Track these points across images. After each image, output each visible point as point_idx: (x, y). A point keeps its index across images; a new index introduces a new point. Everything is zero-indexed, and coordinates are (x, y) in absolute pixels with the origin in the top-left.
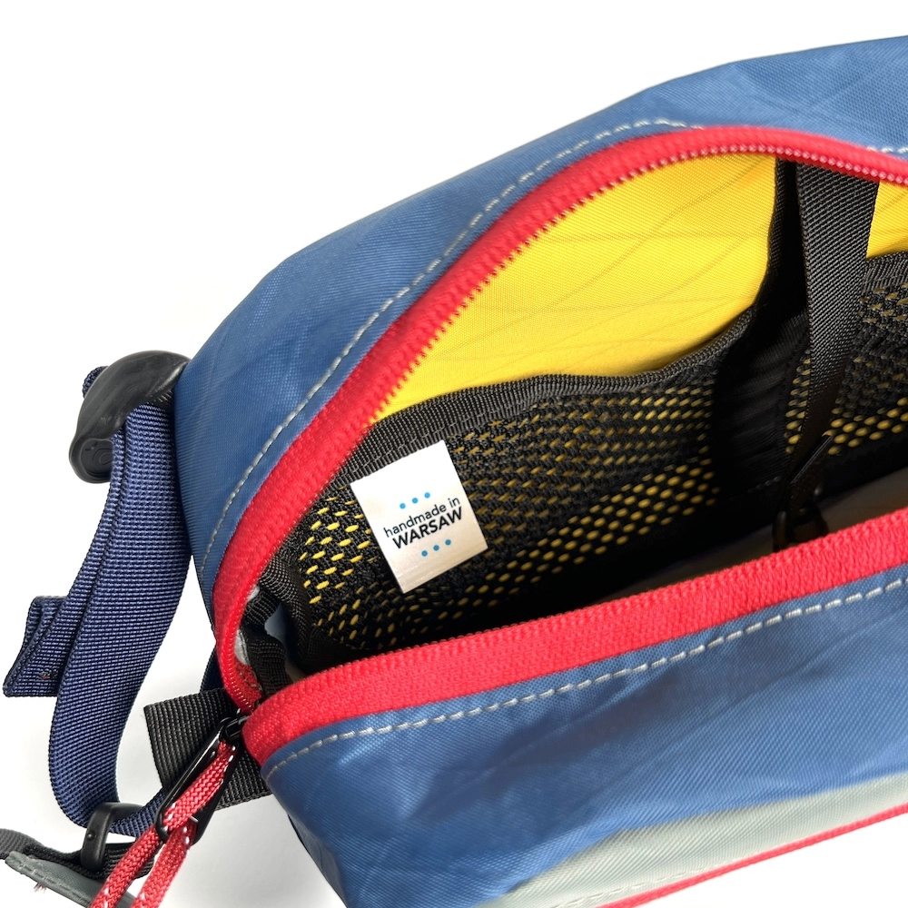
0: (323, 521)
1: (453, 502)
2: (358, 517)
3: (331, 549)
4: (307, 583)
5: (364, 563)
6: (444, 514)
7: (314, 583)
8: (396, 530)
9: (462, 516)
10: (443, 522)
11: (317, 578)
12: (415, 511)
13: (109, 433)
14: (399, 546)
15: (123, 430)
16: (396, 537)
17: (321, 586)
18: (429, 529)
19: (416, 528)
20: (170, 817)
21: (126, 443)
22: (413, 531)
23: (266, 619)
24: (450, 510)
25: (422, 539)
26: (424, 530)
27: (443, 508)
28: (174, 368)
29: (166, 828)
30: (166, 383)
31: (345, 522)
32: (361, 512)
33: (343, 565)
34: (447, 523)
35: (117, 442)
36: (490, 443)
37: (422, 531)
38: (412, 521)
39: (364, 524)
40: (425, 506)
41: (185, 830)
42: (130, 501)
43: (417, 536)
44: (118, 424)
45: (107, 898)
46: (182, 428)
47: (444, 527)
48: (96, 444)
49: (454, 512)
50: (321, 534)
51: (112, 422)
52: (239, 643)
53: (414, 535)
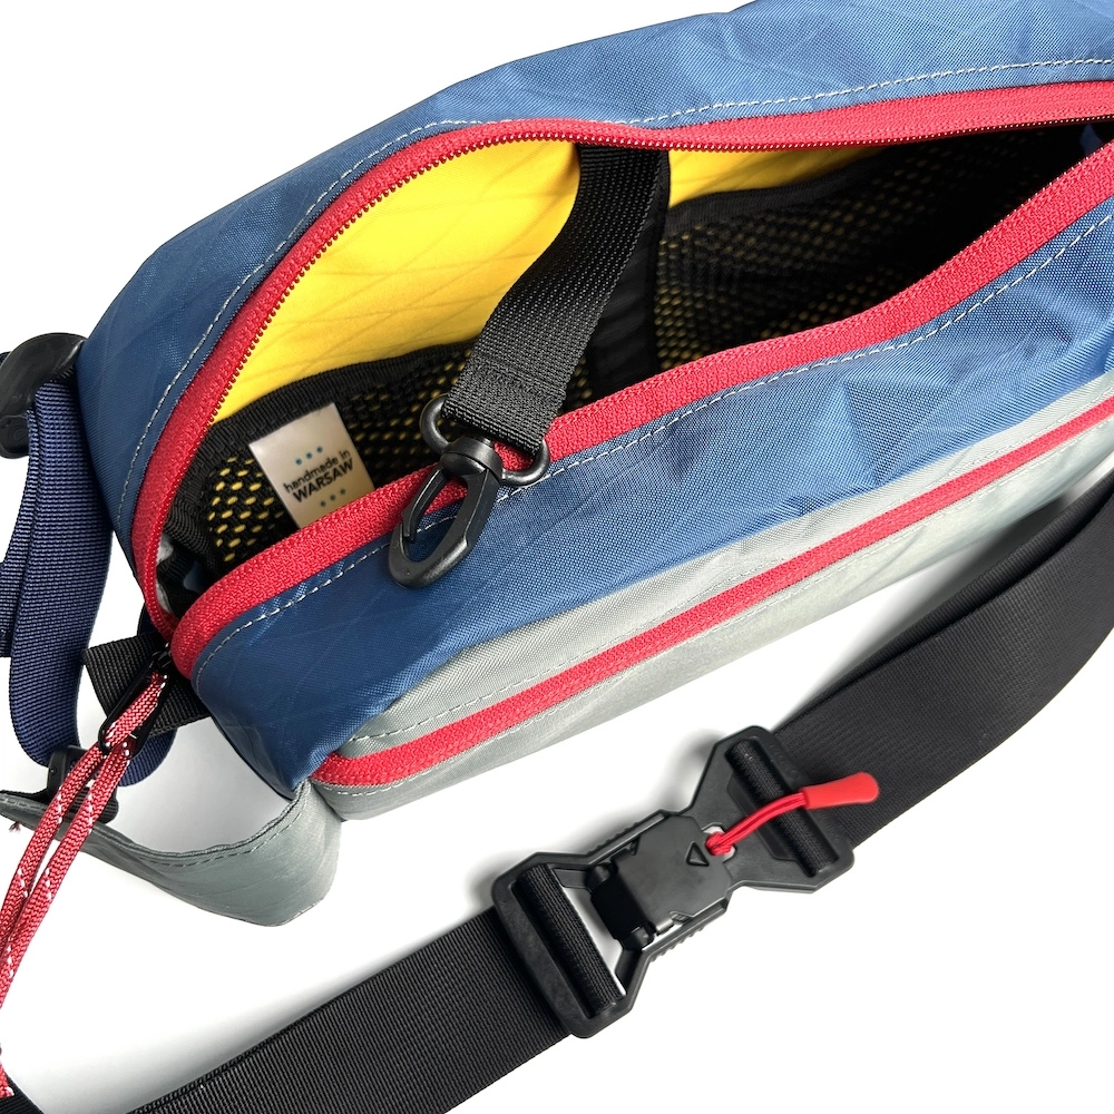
0: (226, 482)
1: (344, 454)
2: (259, 475)
3: (239, 507)
4: (219, 542)
5: (271, 518)
6: (336, 466)
7: (226, 542)
8: (295, 484)
9: (353, 466)
10: (336, 473)
11: (228, 536)
12: (309, 465)
13: (22, 410)
14: (299, 499)
15: (34, 408)
16: (296, 491)
17: (234, 543)
18: (325, 482)
19: (313, 481)
20: (111, 734)
21: (37, 418)
22: (310, 485)
23: (184, 576)
24: (341, 461)
25: (320, 491)
26: (320, 482)
27: (334, 461)
28: (74, 346)
29: (108, 744)
30: (67, 360)
31: (247, 481)
32: (260, 470)
33: (250, 522)
34: (339, 474)
35: (29, 416)
36: (376, 401)
37: (319, 484)
38: (309, 474)
39: (265, 481)
40: (319, 460)
41: (125, 745)
42: (49, 469)
43: (315, 489)
44: (29, 400)
45: (61, 803)
46: (85, 399)
47: (338, 478)
48: (9, 421)
49: (345, 464)
50: (226, 493)
51: (24, 398)
52: (161, 595)
53: (311, 488)
